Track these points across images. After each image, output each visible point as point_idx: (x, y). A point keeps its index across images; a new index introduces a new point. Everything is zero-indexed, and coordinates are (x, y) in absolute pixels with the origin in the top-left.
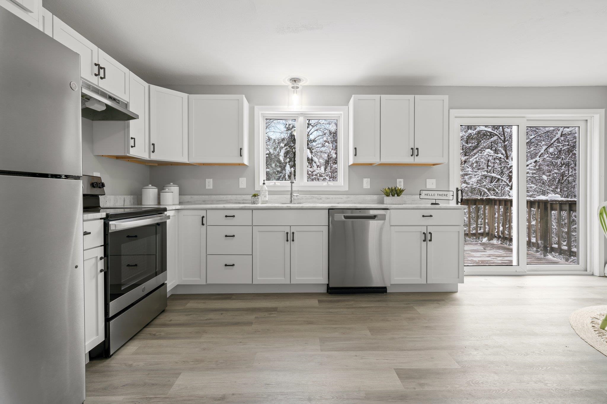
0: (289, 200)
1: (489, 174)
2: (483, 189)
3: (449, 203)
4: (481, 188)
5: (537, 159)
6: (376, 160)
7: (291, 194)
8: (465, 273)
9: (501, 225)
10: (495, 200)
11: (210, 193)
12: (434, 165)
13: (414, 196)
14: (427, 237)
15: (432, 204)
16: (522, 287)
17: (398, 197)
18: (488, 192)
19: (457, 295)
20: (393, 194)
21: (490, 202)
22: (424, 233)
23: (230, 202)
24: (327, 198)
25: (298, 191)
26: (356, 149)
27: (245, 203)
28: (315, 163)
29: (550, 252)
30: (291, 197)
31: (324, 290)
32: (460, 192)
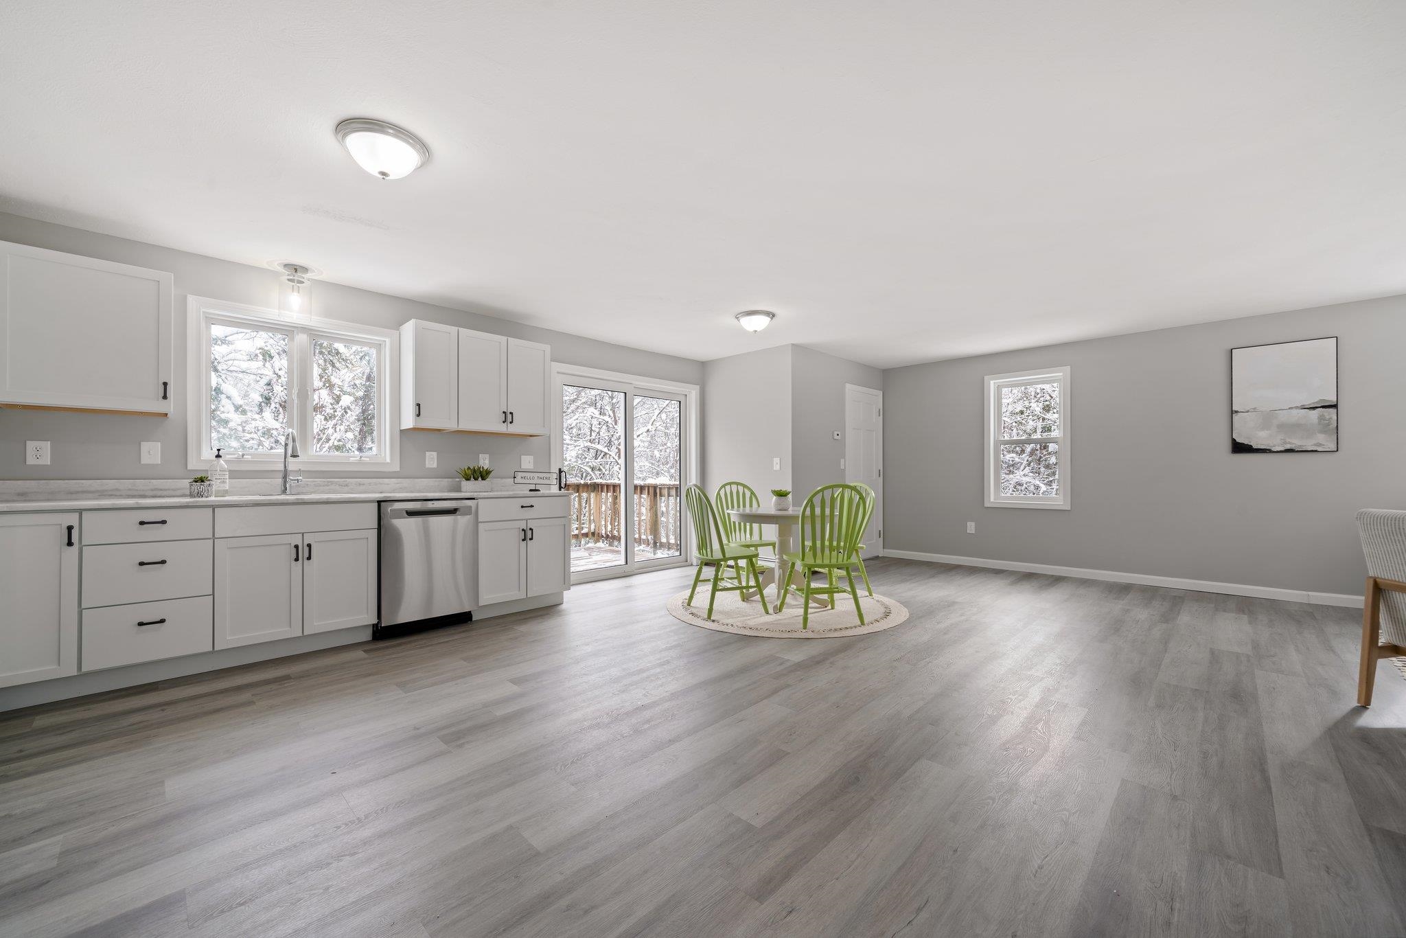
0: (280, 488)
1: (593, 445)
2: (585, 468)
3: (550, 489)
4: (582, 466)
5: (649, 427)
6: (451, 425)
7: (285, 477)
8: (572, 583)
9: (609, 523)
10: (602, 485)
11: (39, 474)
12: (531, 436)
13: (504, 480)
14: (527, 535)
15: (531, 490)
16: (630, 587)
17: (484, 481)
18: (591, 473)
19: (564, 606)
20: (476, 477)
21: (596, 488)
22: (523, 530)
23: (112, 495)
24: (360, 484)
25: (299, 472)
26: (419, 405)
27: (174, 496)
28: (228, 397)
29: (660, 549)
30: (285, 482)
31: (367, 635)
32: (563, 474)
